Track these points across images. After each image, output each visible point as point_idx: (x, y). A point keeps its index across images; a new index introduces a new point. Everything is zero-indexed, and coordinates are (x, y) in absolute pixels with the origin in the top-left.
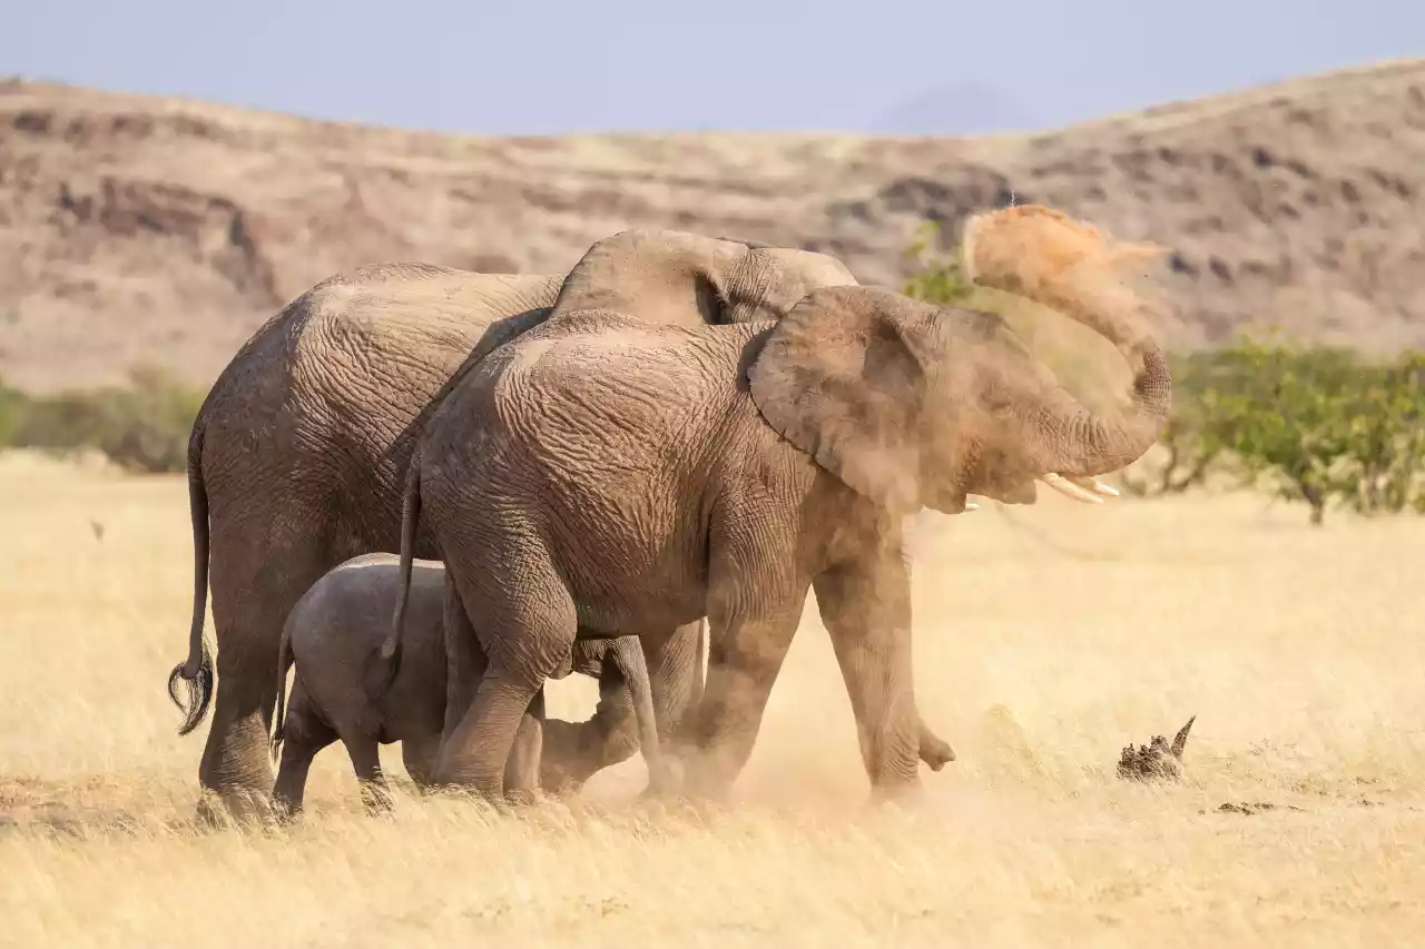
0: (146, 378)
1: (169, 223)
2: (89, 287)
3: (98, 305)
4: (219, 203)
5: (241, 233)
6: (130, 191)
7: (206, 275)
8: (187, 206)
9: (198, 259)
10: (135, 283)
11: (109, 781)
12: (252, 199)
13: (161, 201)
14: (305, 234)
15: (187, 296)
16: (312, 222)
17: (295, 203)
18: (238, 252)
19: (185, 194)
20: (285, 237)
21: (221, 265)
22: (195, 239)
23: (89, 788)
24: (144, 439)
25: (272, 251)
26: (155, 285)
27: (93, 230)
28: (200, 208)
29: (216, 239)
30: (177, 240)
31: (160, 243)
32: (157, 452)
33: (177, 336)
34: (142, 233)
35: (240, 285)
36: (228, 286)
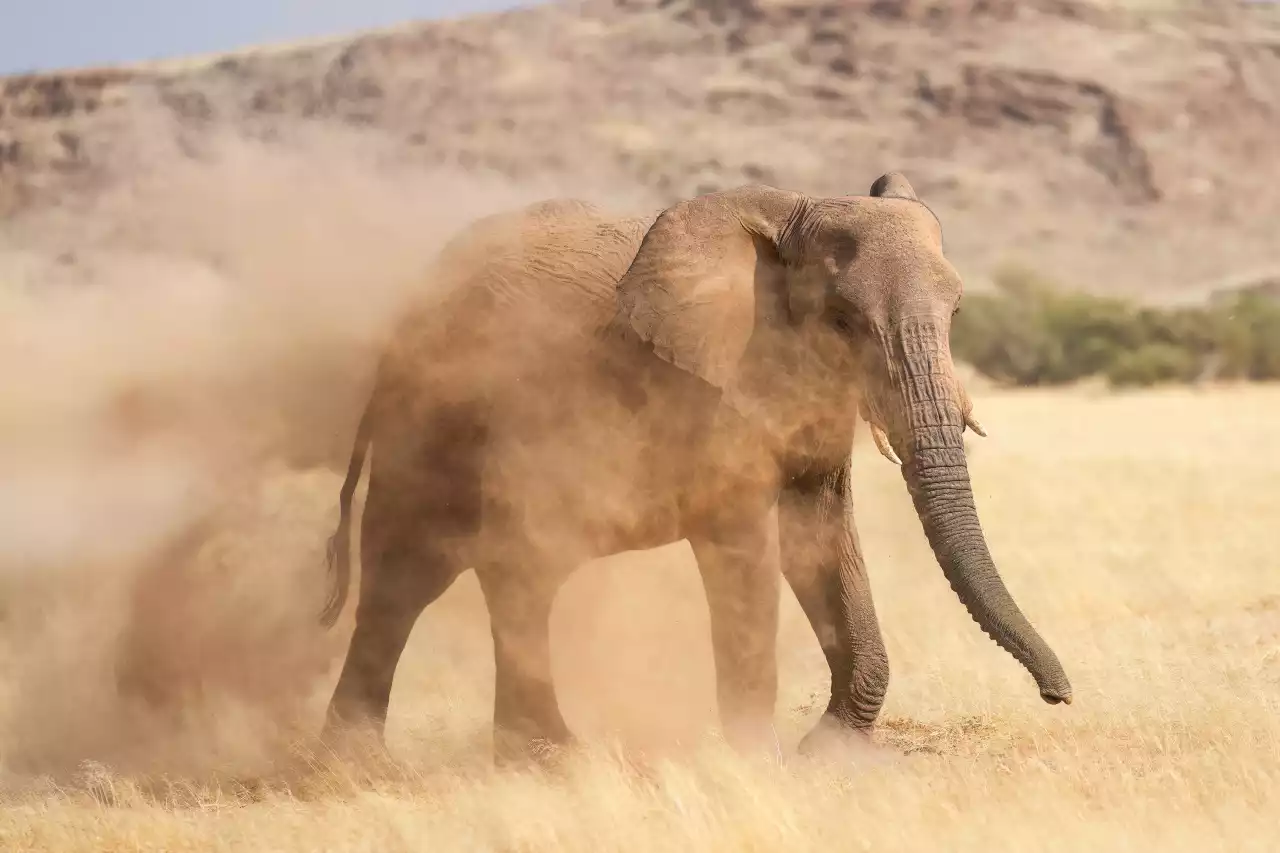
0: (1012, 282)
1: (1035, 112)
2: (950, 184)
3: (961, 205)
4: (1090, 89)
5: (1112, 122)
6: (995, 80)
7: (1077, 168)
8: (1051, 93)
9: (1066, 150)
10: (998, 180)
11: (985, 723)
12: (1123, 82)
13: (1026, 89)
14: (1183, 120)
15: (1055, 189)
16: (1192, 108)
17: (1172, 87)
18: (1109, 142)
19: (1052, 80)
20: (1161, 123)
21: (1092, 157)
22: (1063, 128)
23: (965, 730)
24: (1013, 351)
25: (1149, 140)
26: (1020, 181)
27: (955, 123)
28: (1065, 96)
29: (1086, 128)
30: (1045, 131)
31: (1026, 137)
32: (1028, 363)
33: (1046, 235)
34: (1008, 123)
35: (1114, 178)
36: (1101, 179)
